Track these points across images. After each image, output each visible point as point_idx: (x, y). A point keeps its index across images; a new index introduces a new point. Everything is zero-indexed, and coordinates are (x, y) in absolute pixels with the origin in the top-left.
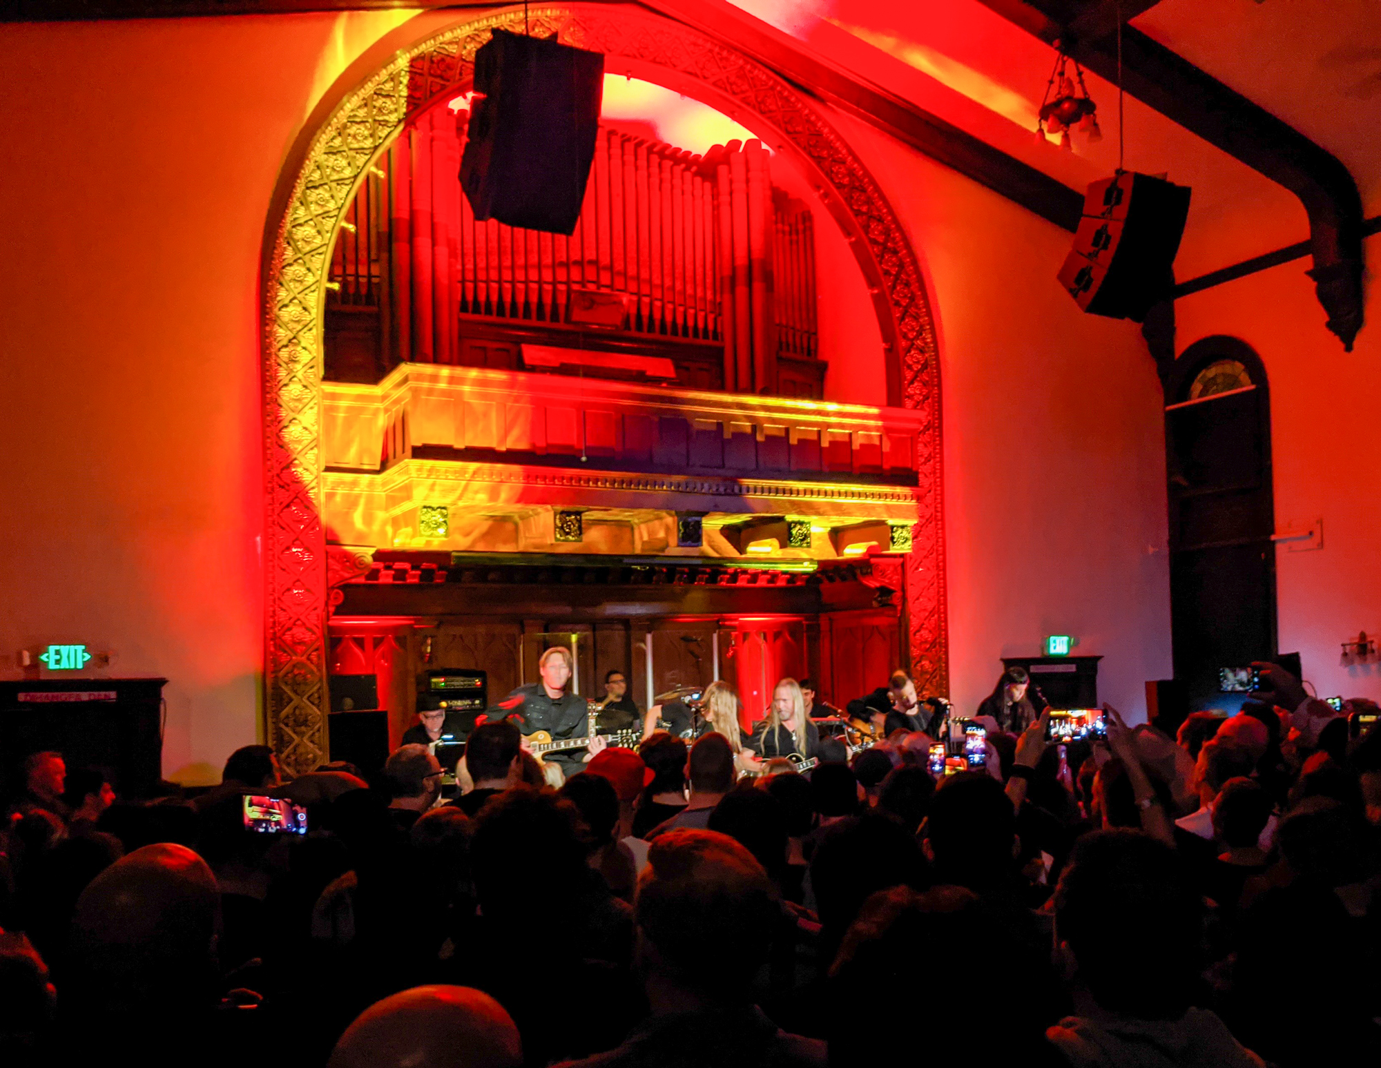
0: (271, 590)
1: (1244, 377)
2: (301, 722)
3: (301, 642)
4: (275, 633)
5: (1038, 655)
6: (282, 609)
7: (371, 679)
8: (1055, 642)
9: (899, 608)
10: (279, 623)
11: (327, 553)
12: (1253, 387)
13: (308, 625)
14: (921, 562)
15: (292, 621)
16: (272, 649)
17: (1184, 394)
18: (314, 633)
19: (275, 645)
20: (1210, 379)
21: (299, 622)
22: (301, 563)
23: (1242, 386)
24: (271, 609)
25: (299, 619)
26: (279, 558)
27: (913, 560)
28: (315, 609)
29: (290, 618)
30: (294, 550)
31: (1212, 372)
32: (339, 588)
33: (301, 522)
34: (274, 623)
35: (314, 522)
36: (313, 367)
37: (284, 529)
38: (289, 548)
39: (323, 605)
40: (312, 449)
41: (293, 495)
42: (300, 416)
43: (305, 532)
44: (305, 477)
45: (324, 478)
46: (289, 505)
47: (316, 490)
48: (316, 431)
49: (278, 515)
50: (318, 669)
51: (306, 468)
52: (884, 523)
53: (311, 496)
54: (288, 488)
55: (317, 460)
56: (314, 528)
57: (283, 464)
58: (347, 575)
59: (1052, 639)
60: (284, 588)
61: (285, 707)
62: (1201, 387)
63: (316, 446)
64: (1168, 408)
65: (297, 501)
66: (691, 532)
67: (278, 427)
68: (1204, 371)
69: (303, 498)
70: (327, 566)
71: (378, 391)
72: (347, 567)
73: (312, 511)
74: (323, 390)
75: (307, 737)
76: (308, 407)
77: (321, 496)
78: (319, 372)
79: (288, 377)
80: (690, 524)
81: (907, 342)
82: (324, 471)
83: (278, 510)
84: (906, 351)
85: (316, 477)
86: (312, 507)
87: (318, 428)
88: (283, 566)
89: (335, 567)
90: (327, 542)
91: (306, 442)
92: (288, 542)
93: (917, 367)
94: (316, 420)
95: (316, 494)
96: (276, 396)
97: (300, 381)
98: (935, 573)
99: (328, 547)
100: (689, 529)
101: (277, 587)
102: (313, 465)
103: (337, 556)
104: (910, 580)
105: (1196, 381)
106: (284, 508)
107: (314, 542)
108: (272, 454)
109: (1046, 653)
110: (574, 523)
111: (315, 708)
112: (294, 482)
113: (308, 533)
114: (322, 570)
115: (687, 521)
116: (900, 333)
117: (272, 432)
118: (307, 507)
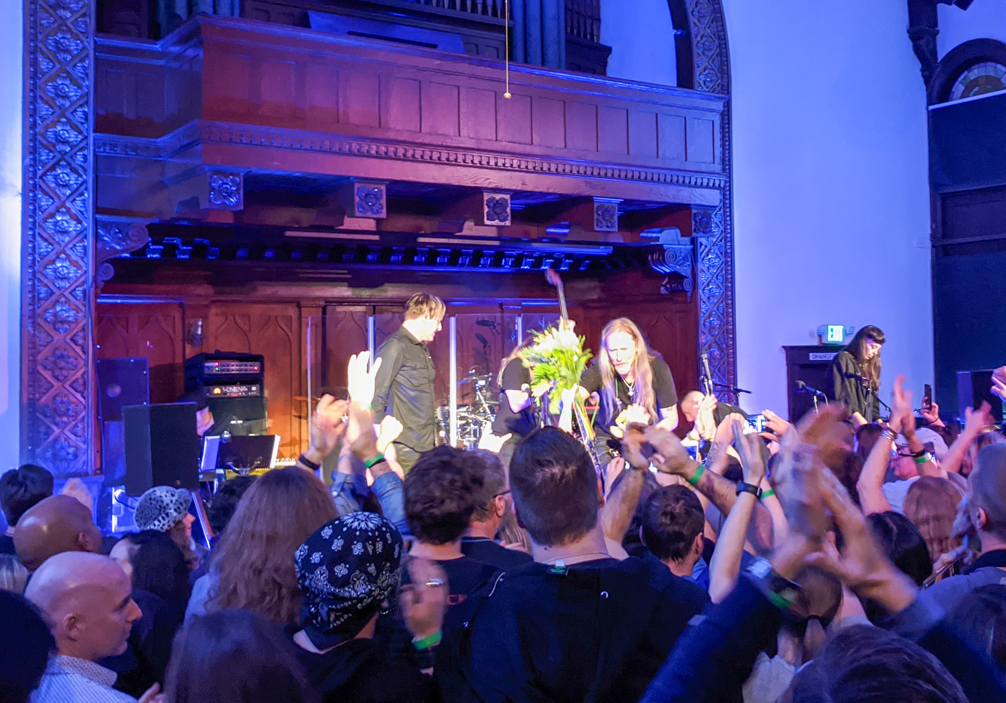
2: (62, 412)
4: (34, 310)
5: (817, 343)
8: (832, 330)
10: (40, 300)
13: (73, 302)
14: (711, 249)
15: (54, 297)
18: (79, 311)
19: (33, 324)
21: (63, 299)
24: (30, 283)
25: (62, 296)
26: (40, 226)
28: (82, 284)
30: (59, 218)
32: (107, 261)
34: (33, 299)
35: (83, 188)
36: (84, 15)
37: (47, 194)
38: (52, 216)
39: (90, 281)
40: (81, 106)
41: (59, 156)
42: (68, 69)
43: (72, 198)
44: (73, 136)
45: (94, 140)
46: (53, 168)
47: (86, 152)
48: (87, 87)
49: (41, 177)
50: (84, 352)
51: (74, 127)
52: (687, 207)
53: (79, 158)
54: (52, 149)
55: (86, 119)
56: (82, 194)
57: (48, 121)
58: (118, 247)
59: (830, 327)
60: (46, 260)
61: (44, 394)
62: (963, 88)
63: (87, 103)
64: (931, 107)
65: (63, 163)
66: (498, 210)
67: (43, 80)
68: (966, 73)
69: (70, 161)
70: (97, 237)
71: (157, 47)
72: (119, 238)
73: (81, 176)
74: (95, 42)
75: (68, 428)
76: (78, 59)
77: (91, 158)
78: (92, 23)
79: (56, 25)
80: (497, 201)
81: (699, 28)
82: (95, 131)
83: (40, 173)
84: (699, 38)
85: (86, 138)
86: (81, 171)
87: (89, 83)
88: (45, 235)
89: (106, 239)
90: (98, 210)
91: (75, 98)
92: (52, 209)
93: (710, 54)
94: (87, 75)
95: (85, 157)
96: (40, 45)
97: (69, 30)
98: (723, 259)
99: (98, 216)
100: (497, 208)
101: (38, 258)
102: (82, 123)
103: (107, 226)
104: (700, 266)
105: (957, 83)
106: (48, 171)
107: (82, 209)
108: (35, 109)
109: (824, 341)
110: (377, 197)
111: (79, 396)
112: (59, 141)
113: (74, 200)
114: (90, 242)
115: (494, 198)
116: (692, 20)
117: (35, 85)
118: (74, 171)
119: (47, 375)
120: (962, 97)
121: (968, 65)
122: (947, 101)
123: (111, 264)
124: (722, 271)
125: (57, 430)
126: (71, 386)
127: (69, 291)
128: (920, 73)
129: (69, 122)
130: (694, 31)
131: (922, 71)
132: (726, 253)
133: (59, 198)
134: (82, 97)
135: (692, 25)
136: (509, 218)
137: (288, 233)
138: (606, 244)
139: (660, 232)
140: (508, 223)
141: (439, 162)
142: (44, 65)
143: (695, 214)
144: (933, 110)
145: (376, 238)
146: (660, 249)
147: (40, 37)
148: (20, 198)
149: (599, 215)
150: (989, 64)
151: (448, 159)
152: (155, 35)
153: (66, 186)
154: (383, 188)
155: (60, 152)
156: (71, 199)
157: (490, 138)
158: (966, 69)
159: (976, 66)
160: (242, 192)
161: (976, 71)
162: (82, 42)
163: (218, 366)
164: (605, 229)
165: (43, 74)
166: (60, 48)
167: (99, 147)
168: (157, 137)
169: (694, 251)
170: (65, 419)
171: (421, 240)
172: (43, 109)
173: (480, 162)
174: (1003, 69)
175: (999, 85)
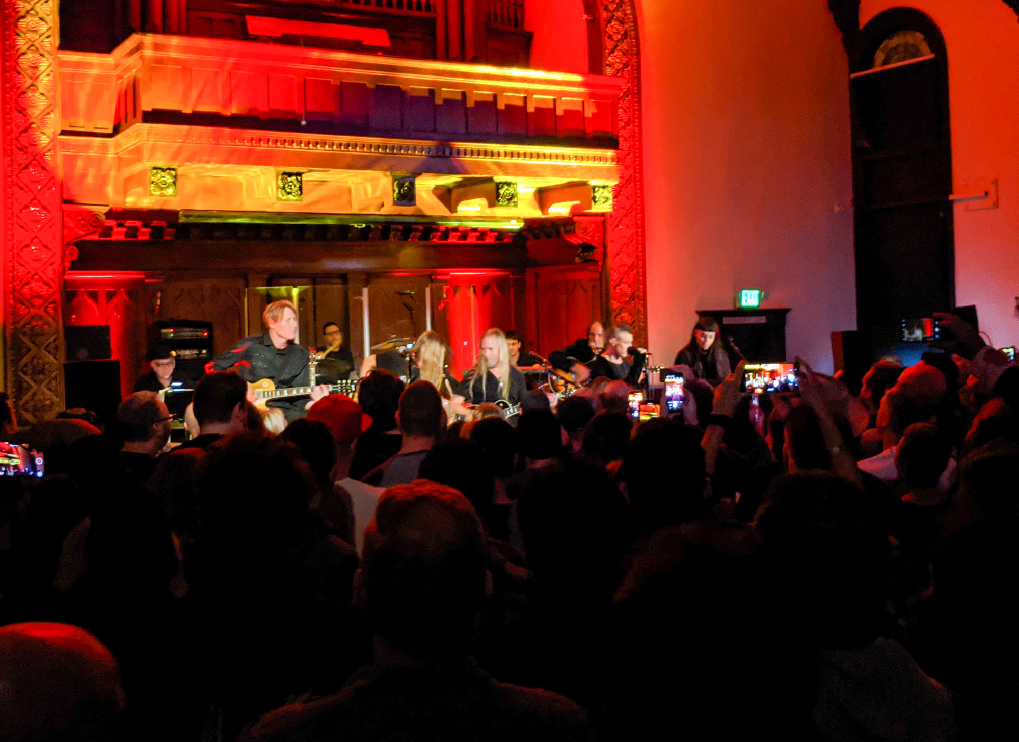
0: (10, 247)
1: (924, 47)
2: (39, 371)
3: (39, 296)
4: (14, 287)
5: (730, 307)
6: (21, 264)
7: (105, 329)
8: (746, 295)
9: (600, 263)
10: (18, 278)
11: (63, 211)
12: (932, 56)
13: (45, 279)
14: (621, 220)
15: (30, 275)
16: (11, 302)
17: (869, 63)
18: (50, 287)
19: (14, 298)
20: (892, 48)
21: (37, 277)
22: (37, 221)
23: (922, 55)
24: (11, 264)
25: (36, 274)
26: (17, 216)
27: (613, 219)
28: (52, 264)
29: (28, 273)
30: (32, 209)
31: (894, 42)
32: (74, 244)
33: (38, 182)
34: (13, 277)
36: (50, 36)
37: (22, 189)
38: (27, 207)
39: (59, 261)
40: (48, 114)
41: (31, 158)
43: (42, 192)
44: (42, 140)
45: (60, 141)
46: (27, 167)
47: (53, 152)
49: (17, 175)
50: (55, 321)
53: (48, 158)
54: (25, 151)
55: (53, 124)
56: (50, 188)
57: (22, 128)
58: (81, 232)
59: (744, 292)
60: (23, 244)
61: (24, 355)
62: (884, 55)
63: (53, 110)
64: (853, 76)
65: (34, 162)
67: (17, 93)
68: (886, 42)
69: (40, 160)
70: (63, 224)
71: (108, 59)
72: (82, 224)
74: (59, 59)
75: (44, 384)
76: (45, 75)
77: (57, 157)
78: (56, 41)
79: (26, 46)
81: (608, 14)
82: (60, 134)
83: (15, 173)
84: (607, 22)
85: (52, 140)
86: (49, 169)
88: (22, 224)
89: (70, 225)
90: (63, 201)
92: (27, 201)
93: (618, 37)
96: (15, 64)
97: (37, 50)
98: (634, 230)
99: (64, 206)
101: (16, 244)
102: (50, 129)
103: (72, 215)
104: (610, 237)
105: (879, 50)
106: (22, 169)
107: (51, 201)
108: (11, 118)
109: (738, 306)
111: (52, 358)
112: (30, 144)
114: (57, 229)
116: (602, 5)
117: (11, 98)
118: (44, 169)
119: (27, 341)
120: (883, 65)
122: (869, 69)
123: (76, 246)
124: (632, 241)
125: (35, 386)
128: (841, 42)
130: (603, 15)
131: (844, 41)
133: (32, 192)
135: (601, 10)
144: (855, 78)
146: (572, 222)
147: (14, 58)
150: (908, 32)
155: (32, 153)
157: (397, 128)
158: (887, 38)
159: (898, 34)
161: (896, 39)
162: (47, 59)
163: (171, 333)
165: (17, 88)
166: (30, 65)
169: (605, 223)
170: (41, 377)
172: (18, 118)
174: (921, 36)
175: (917, 53)
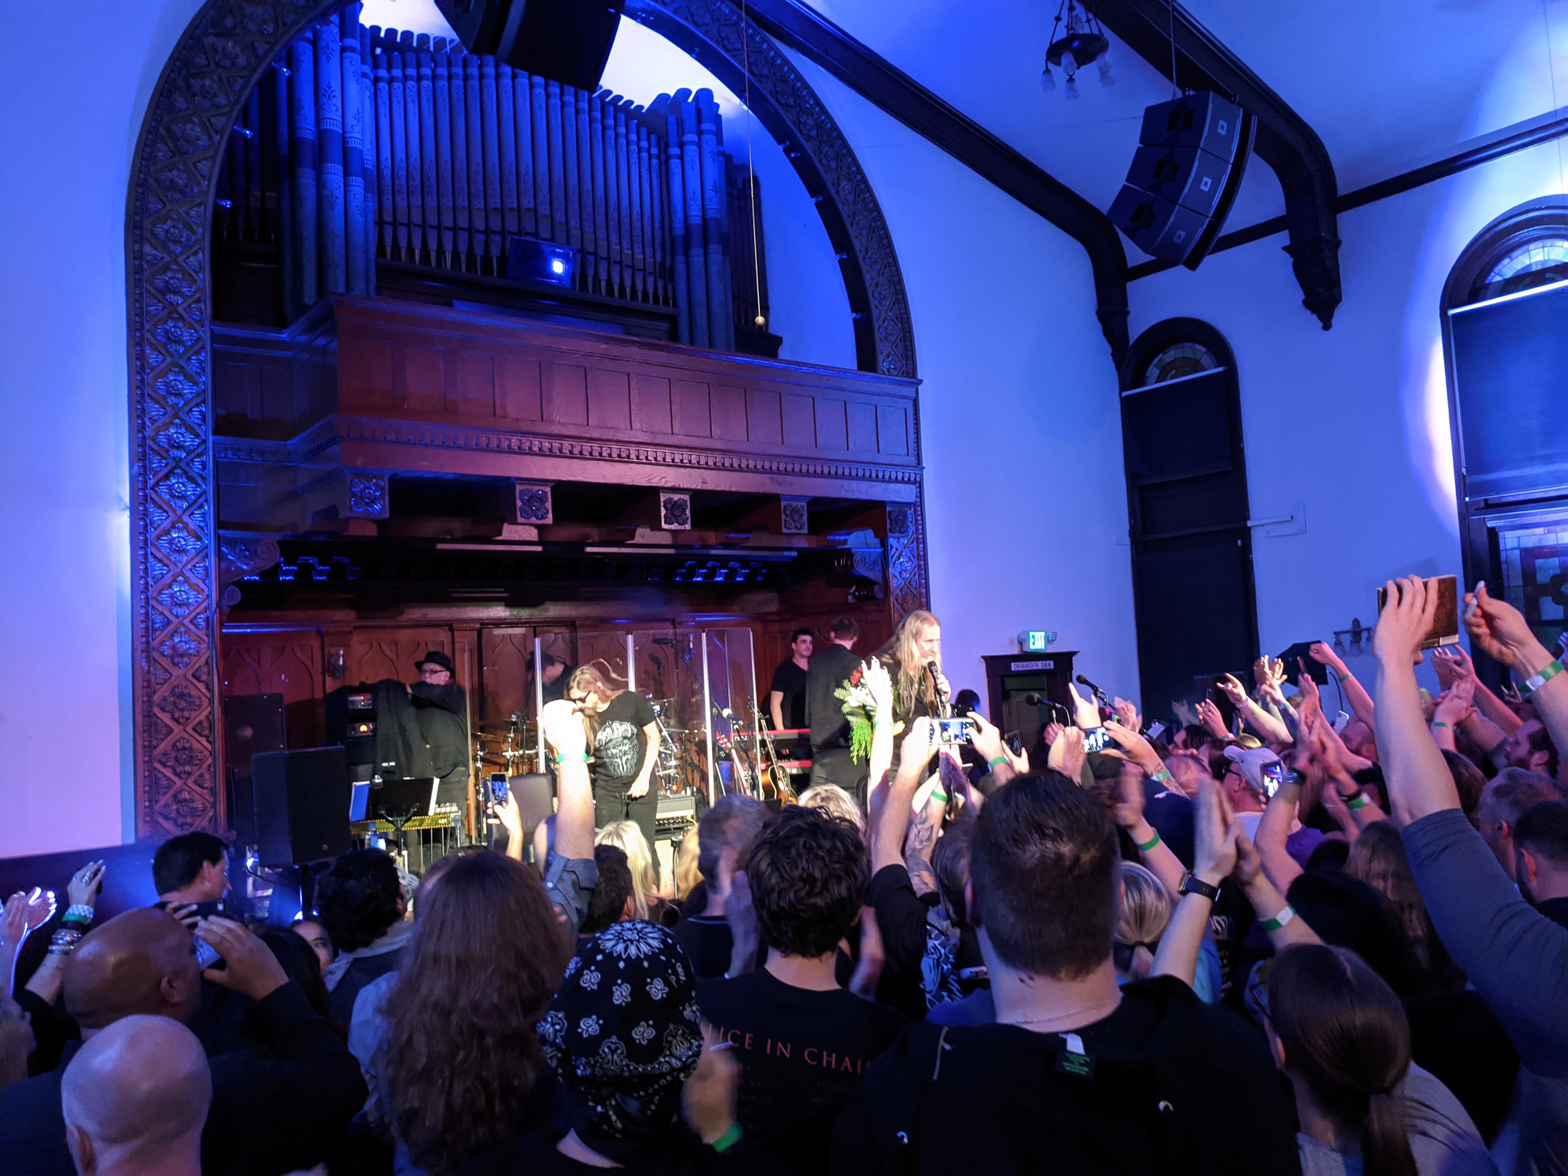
2: (184, 760)
6: (157, 611)
8: (1033, 637)
9: (882, 602)
10: (155, 630)
11: (218, 538)
12: (1221, 369)
13: (194, 632)
15: (172, 626)
16: (144, 664)
17: (1140, 380)
18: (201, 642)
19: (148, 659)
20: (1168, 364)
21: (182, 629)
22: (182, 551)
24: (143, 611)
25: (181, 625)
26: (153, 545)
28: (204, 611)
29: (169, 624)
30: (174, 535)
31: (1170, 355)
34: (147, 629)
35: (202, 500)
36: (198, 301)
37: (160, 507)
38: (167, 532)
39: (214, 606)
40: (197, 405)
41: (172, 464)
42: (182, 363)
43: (189, 511)
44: (189, 440)
45: (214, 443)
46: (167, 477)
47: (204, 458)
48: (204, 383)
49: (152, 488)
50: (208, 688)
51: (190, 430)
52: (879, 505)
53: (197, 465)
54: (165, 455)
55: (204, 420)
56: (201, 507)
57: (159, 423)
58: (245, 567)
59: (1031, 633)
60: (161, 584)
61: (163, 740)
62: (1158, 372)
63: (204, 401)
64: (1125, 394)
65: (178, 471)
66: (677, 513)
67: (151, 376)
68: (1161, 355)
69: (186, 468)
70: (220, 555)
71: (284, 336)
72: (246, 557)
73: (198, 485)
74: (212, 331)
75: (192, 778)
76: (192, 352)
77: (211, 465)
78: (207, 308)
79: (166, 312)
80: (675, 502)
81: (880, 312)
82: (215, 433)
83: (151, 483)
84: (881, 322)
85: (204, 441)
86: (199, 480)
87: (206, 379)
88: (159, 555)
89: (230, 557)
90: (220, 524)
91: (190, 396)
92: (166, 524)
93: (892, 339)
94: (203, 369)
95: (204, 465)
96: (148, 335)
97: (181, 318)
98: (916, 563)
99: (221, 532)
100: (675, 509)
101: (151, 582)
102: (200, 425)
103: (232, 543)
104: (891, 570)
105: (1152, 366)
106: (160, 481)
107: (202, 524)
108: (143, 410)
109: (1025, 649)
110: (542, 500)
111: (203, 740)
112: (173, 447)
113: (193, 513)
114: (212, 561)
115: (672, 499)
116: (873, 302)
117: (142, 381)
118: (191, 480)
119: (166, 718)
120: (1157, 382)
121: (1163, 348)
122: (1141, 387)
123: (238, 587)
124: (915, 575)
125: (179, 782)
126: (194, 729)
127: (189, 619)
128: (1111, 358)
129: (184, 423)
130: (875, 313)
131: (1113, 355)
132: (918, 555)
133: (174, 511)
134: (198, 395)
135: (873, 307)
136: (689, 521)
137: (440, 546)
138: (790, 549)
139: (849, 535)
140: (688, 527)
141: (610, 459)
142: (152, 358)
143: (890, 512)
144: (1126, 397)
145: (539, 549)
146: (848, 553)
147: (147, 326)
148: (128, 513)
149: (786, 515)
150: (1186, 344)
151: (619, 456)
152: (282, 323)
153: (183, 497)
154: (548, 489)
155: (174, 458)
156: (188, 513)
157: (666, 431)
158: (1161, 352)
159: (1173, 347)
160: (387, 498)
161: (1172, 353)
162: (196, 331)
163: (363, 701)
164: (794, 531)
165: (152, 369)
166: (171, 340)
167: (219, 453)
168: (287, 440)
169: (885, 555)
170: (188, 768)
171: (589, 549)
172: (154, 410)
173: (656, 459)
174: (1203, 349)
175: (1198, 367)
